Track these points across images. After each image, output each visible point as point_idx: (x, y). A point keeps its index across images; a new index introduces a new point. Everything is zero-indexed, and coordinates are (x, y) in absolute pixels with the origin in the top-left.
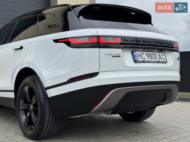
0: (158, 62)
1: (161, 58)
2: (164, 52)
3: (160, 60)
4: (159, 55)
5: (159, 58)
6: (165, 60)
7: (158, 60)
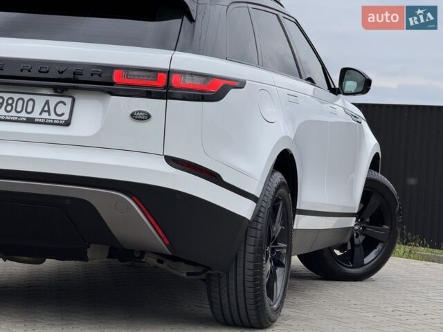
0: (31, 121)
1: (49, 111)
2: (75, 97)
3: (45, 115)
4: (47, 103)
5: (43, 111)
6: (66, 117)
7: (35, 115)
